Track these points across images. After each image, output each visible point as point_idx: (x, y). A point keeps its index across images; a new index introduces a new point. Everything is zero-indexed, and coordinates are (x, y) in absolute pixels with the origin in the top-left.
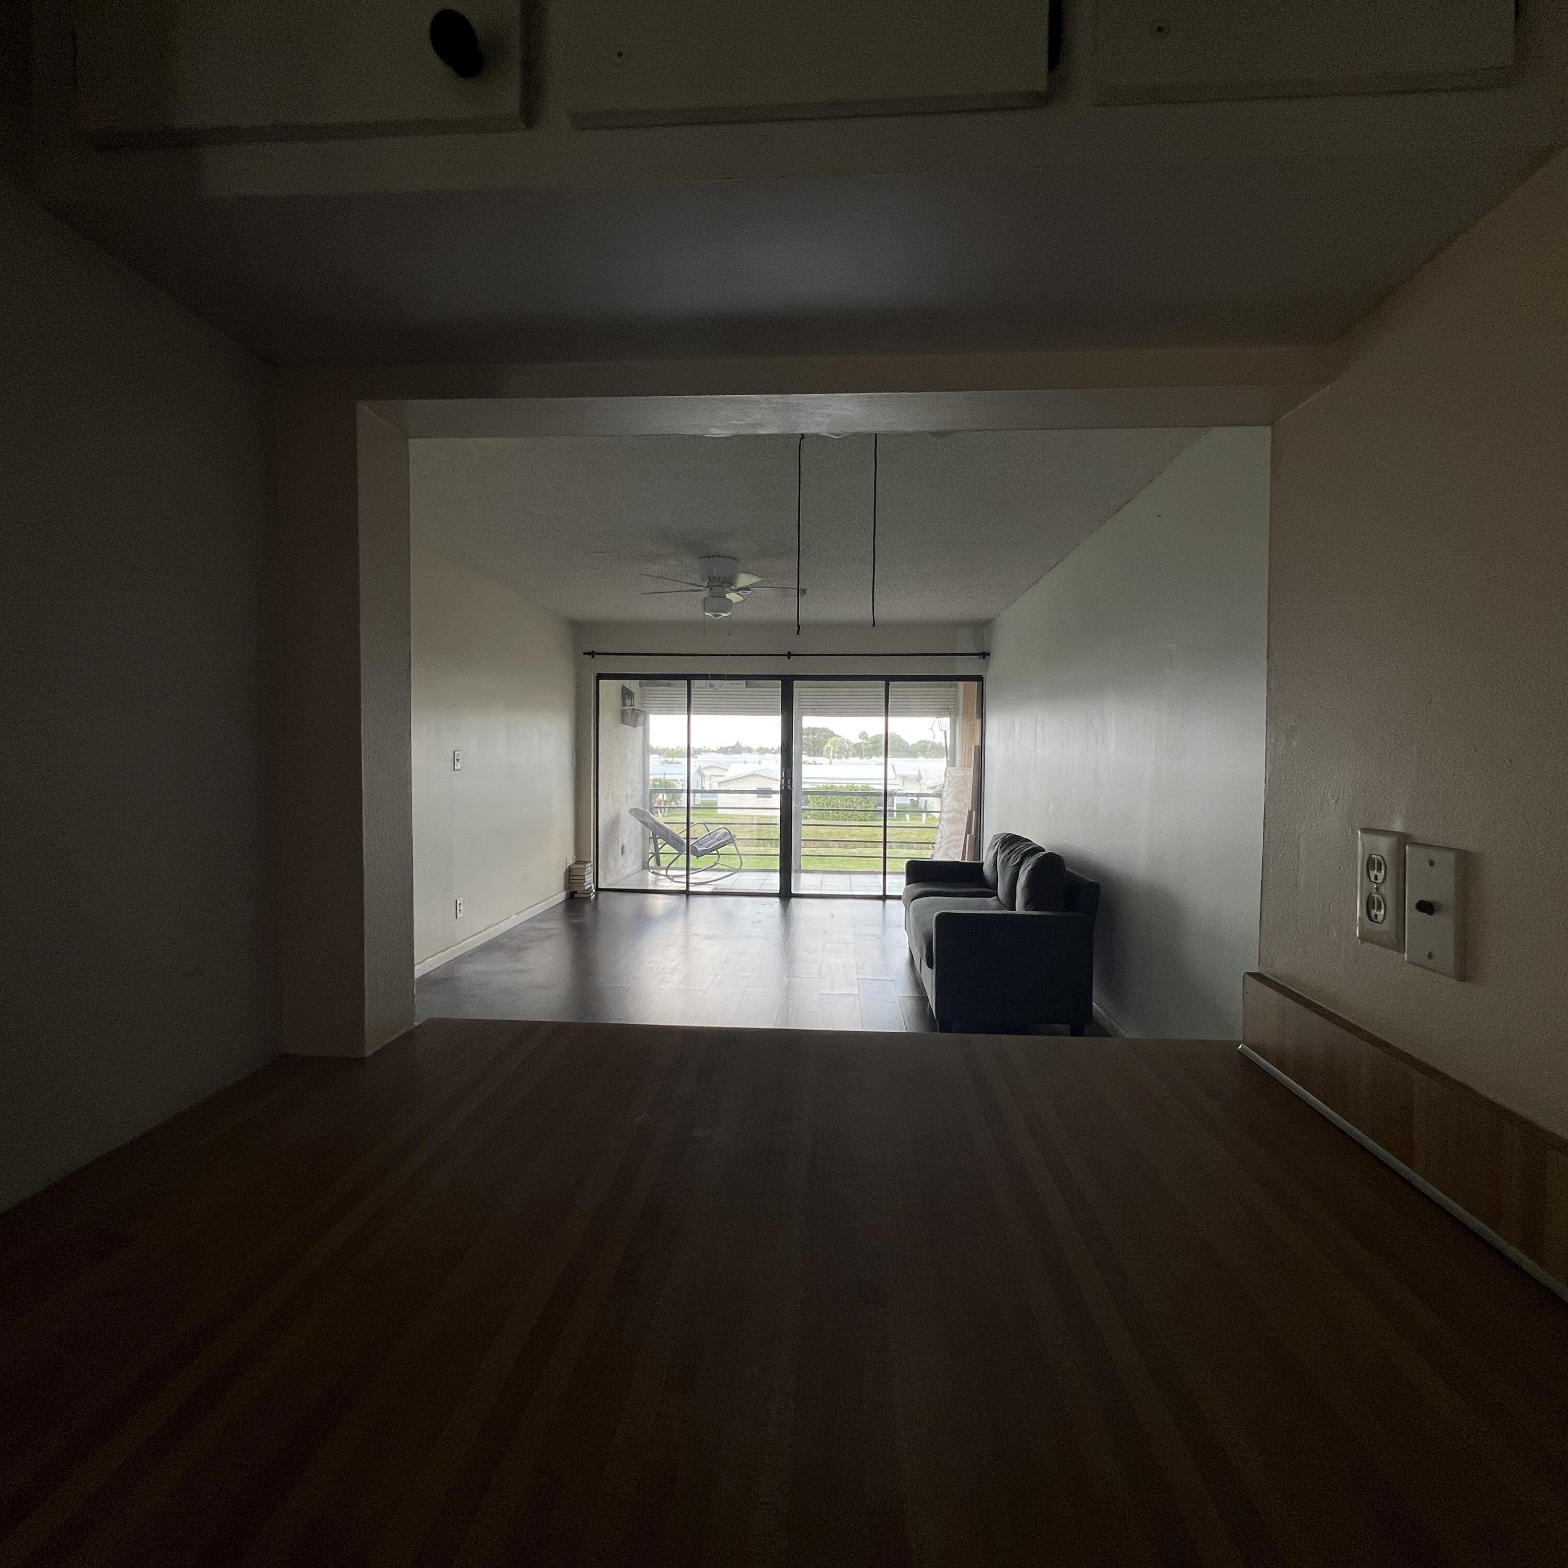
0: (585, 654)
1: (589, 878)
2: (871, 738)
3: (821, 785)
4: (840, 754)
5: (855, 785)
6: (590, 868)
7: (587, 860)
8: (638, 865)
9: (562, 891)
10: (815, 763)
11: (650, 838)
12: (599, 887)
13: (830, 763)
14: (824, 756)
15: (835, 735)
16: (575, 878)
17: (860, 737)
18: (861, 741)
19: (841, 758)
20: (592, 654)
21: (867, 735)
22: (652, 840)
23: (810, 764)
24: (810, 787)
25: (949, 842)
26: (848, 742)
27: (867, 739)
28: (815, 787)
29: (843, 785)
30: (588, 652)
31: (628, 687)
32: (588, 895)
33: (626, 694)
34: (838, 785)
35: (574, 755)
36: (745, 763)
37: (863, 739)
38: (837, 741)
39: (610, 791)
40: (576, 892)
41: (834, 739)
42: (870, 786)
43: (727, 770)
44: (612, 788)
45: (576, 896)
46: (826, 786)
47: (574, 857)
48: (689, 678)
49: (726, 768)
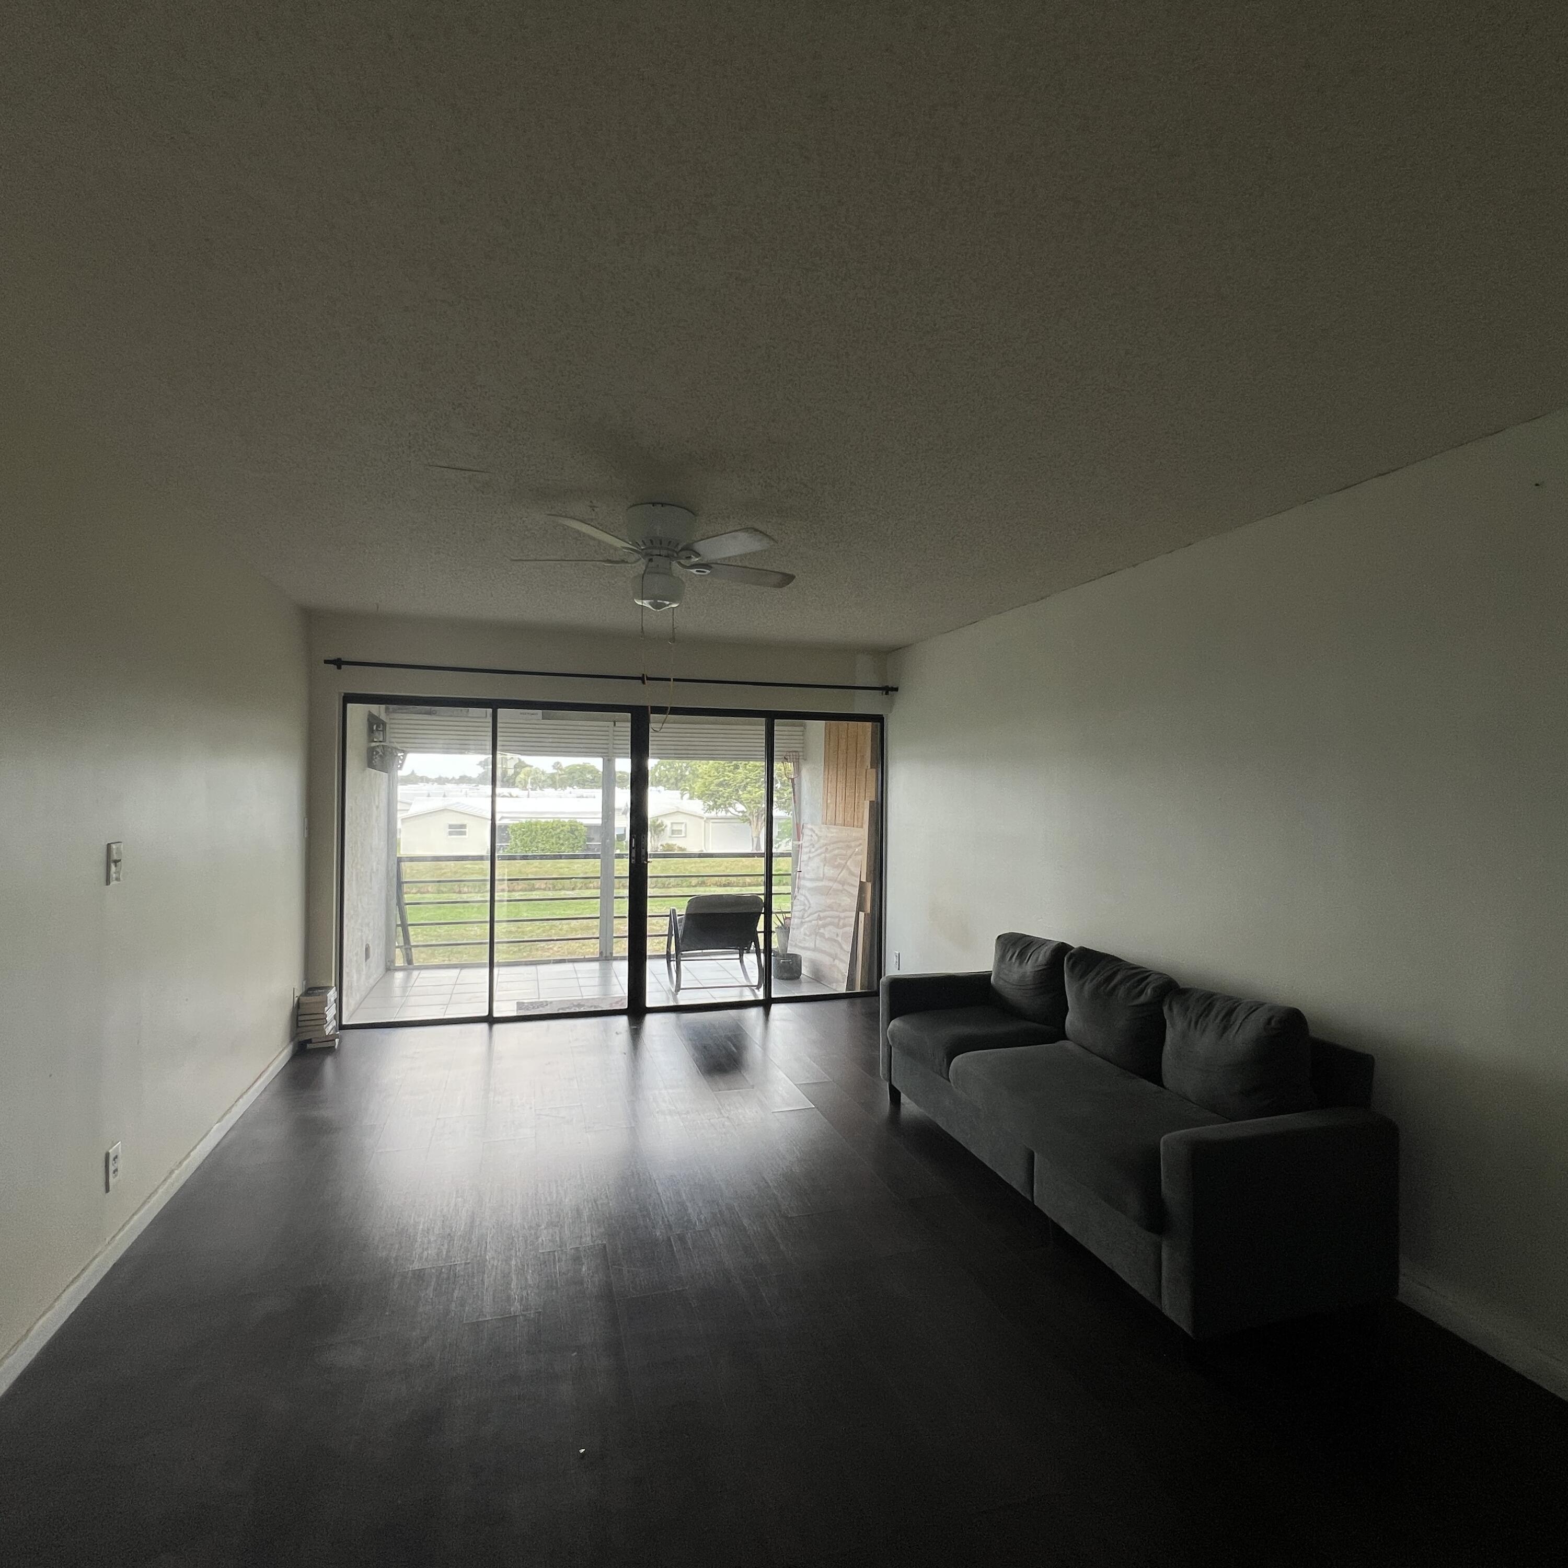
0: (326, 662)
1: (331, 1012)
2: (567, 768)
3: (524, 821)
4: (535, 786)
5: (562, 820)
6: (332, 995)
7: (329, 985)
8: (381, 969)
9: (288, 1045)
10: (511, 796)
11: (398, 926)
12: (344, 1023)
13: (528, 796)
14: (517, 787)
15: (527, 766)
16: (308, 1017)
17: (554, 767)
18: (555, 771)
19: (535, 790)
20: (338, 663)
21: (561, 766)
22: (400, 929)
23: (504, 796)
24: (512, 822)
25: (819, 918)
26: (543, 773)
27: (561, 770)
28: (518, 822)
29: (549, 820)
30: (332, 658)
31: (375, 713)
32: (330, 1044)
33: (374, 725)
34: (543, 820)
35: (306, 819)
36: (429, 796)
37: (557, 769)
38: (531, 771)
39: (354, 870)
40: (310, 1041)
41: (528, 769)
42: (578, 820)
43: (410, 804)
44: (357, 864)
45: (309, 1046)
46: (530, 822)
47: (304, 982)
48: (494, 705)
49: (409, 801)
